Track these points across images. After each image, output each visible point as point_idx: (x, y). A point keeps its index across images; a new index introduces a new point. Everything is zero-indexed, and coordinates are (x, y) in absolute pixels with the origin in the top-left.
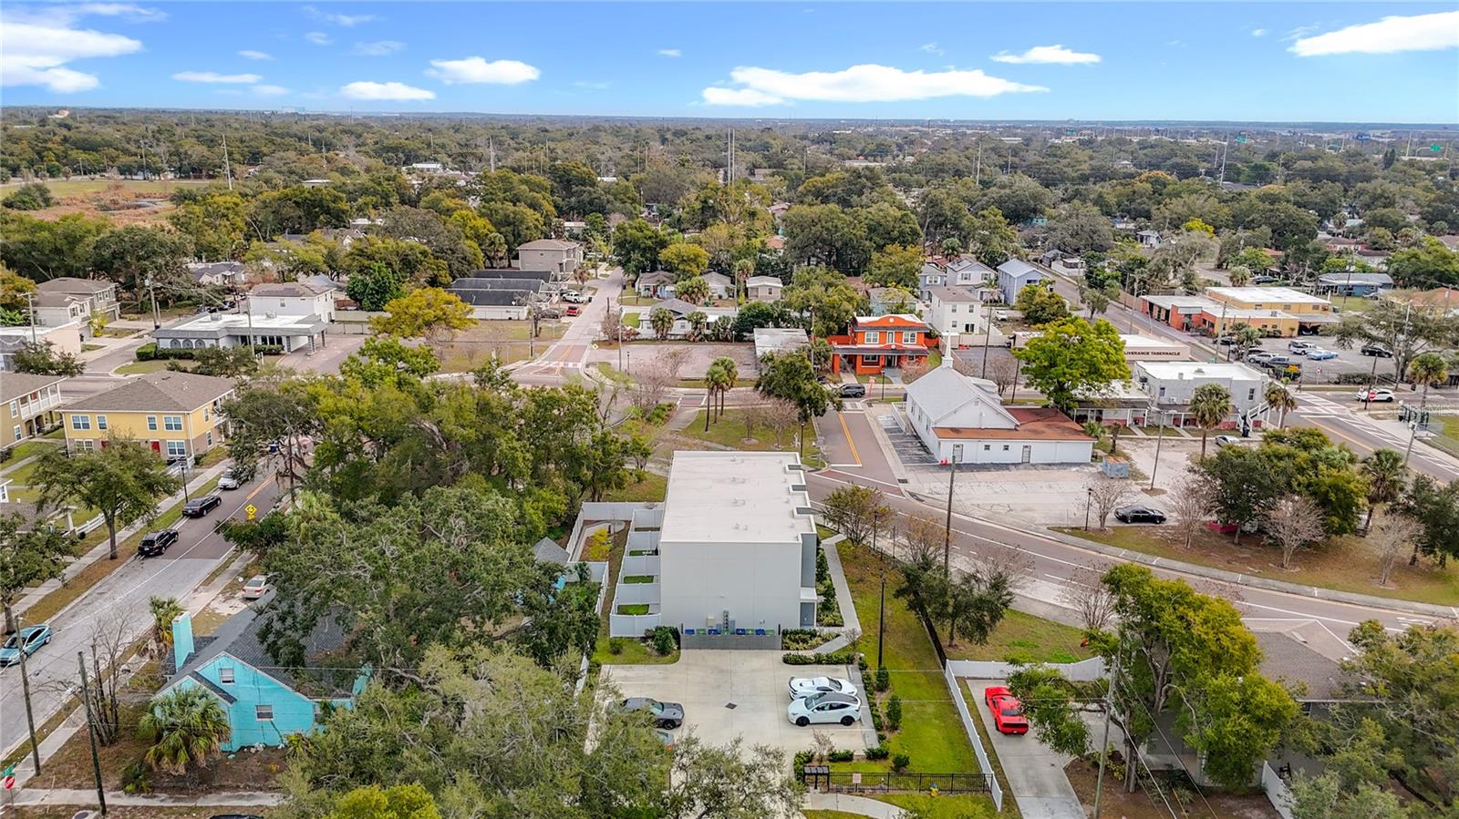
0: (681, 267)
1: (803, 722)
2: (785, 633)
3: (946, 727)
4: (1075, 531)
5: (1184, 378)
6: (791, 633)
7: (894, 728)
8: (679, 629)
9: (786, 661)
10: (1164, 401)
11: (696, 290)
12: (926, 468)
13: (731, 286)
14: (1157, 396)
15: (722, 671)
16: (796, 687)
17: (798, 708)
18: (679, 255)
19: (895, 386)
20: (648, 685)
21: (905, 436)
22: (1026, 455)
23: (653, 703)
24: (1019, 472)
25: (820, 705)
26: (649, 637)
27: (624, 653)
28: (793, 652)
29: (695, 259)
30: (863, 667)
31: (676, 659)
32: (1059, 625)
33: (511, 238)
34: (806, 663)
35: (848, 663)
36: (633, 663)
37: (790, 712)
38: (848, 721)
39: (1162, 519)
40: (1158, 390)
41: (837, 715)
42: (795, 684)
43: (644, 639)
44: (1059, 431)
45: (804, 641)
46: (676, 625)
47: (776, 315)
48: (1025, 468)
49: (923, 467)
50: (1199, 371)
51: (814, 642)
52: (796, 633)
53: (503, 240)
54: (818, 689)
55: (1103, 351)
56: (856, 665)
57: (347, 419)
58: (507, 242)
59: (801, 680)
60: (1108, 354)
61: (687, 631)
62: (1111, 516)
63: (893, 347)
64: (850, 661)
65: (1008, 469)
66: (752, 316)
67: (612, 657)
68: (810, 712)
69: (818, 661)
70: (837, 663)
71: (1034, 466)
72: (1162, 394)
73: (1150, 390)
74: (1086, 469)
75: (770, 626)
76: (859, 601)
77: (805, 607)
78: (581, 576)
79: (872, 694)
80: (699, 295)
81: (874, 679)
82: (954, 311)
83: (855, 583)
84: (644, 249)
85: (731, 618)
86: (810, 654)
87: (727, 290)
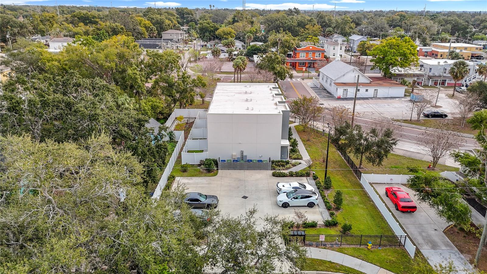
0: (224, 36)
1: (285, 205)
2: (273, 162)
3: (367, 208)
4: (405, 121)
5: (440, 64)
6: (276, 162)
7: (338, 209)
8: (218, 160)
9: (274, 175)
10: (431, 74)
11: (230, 43)
12: (331, 100)
13: (244, 45)
14: (428, 72)
15: (240, 180)
16: (281, 187)
17: (283, 198)
18: (224, 32)
19: (312, 74)
20: (200, 187)
21: (319, 89)
22: (375, 93)
23: (201, 195)
24: (373, 100)
25: (295, 196)
26: (201, 164)
27: (188, 172)
28: (277, 171)
29: (229, 33)
30: (315, 178)
31: (216, 174)
32: (412, 159)
33: (159, 29)
34: (285, 176)
35: (307, 176)
36: (193, 176)
37: (278, 200)
38: (311, 205)
39: (446, 116)
40: (429, 70)
41: (305, 201)
42: (280, 185)
43: (199, 165)
44: (389, 84)
45: (283, 166)
46: (216, 158)
47: (262, 50)
48: (376, 99)
49: (330, 99)
50: (446, 62)
51: (288, 166)
52: (279, 162)
53: (156, 29)
54: (293, 188)
55: (408, 49)
56: (311, 177)
57: (56, 63)
58: (157, 30)
59: (283, 184)
60: (410, 50)
61: (221, 160)
62: (422, 115)
63: (312, 59)
64: (308, 175)
65: (368, 99)
66: (252, 50)
67: (182, 173)
68: (290, 200)
69: (291, 175)
70: (301, 176)
71: (379, 98)
72: (430, 71)
73: (424, 70)
74: (403, 99)
75: (265, 158)
76: (309, 149)
77: (283, 148)
78: (170, 138)
79: (322, 191)
80: (231, 46)
81: (322, 184)
82: (334, 49)
83: (306, 142)
84: (210, 31)
85: (245, 154)
86: (286, 172)
87: (243, 46)
